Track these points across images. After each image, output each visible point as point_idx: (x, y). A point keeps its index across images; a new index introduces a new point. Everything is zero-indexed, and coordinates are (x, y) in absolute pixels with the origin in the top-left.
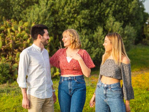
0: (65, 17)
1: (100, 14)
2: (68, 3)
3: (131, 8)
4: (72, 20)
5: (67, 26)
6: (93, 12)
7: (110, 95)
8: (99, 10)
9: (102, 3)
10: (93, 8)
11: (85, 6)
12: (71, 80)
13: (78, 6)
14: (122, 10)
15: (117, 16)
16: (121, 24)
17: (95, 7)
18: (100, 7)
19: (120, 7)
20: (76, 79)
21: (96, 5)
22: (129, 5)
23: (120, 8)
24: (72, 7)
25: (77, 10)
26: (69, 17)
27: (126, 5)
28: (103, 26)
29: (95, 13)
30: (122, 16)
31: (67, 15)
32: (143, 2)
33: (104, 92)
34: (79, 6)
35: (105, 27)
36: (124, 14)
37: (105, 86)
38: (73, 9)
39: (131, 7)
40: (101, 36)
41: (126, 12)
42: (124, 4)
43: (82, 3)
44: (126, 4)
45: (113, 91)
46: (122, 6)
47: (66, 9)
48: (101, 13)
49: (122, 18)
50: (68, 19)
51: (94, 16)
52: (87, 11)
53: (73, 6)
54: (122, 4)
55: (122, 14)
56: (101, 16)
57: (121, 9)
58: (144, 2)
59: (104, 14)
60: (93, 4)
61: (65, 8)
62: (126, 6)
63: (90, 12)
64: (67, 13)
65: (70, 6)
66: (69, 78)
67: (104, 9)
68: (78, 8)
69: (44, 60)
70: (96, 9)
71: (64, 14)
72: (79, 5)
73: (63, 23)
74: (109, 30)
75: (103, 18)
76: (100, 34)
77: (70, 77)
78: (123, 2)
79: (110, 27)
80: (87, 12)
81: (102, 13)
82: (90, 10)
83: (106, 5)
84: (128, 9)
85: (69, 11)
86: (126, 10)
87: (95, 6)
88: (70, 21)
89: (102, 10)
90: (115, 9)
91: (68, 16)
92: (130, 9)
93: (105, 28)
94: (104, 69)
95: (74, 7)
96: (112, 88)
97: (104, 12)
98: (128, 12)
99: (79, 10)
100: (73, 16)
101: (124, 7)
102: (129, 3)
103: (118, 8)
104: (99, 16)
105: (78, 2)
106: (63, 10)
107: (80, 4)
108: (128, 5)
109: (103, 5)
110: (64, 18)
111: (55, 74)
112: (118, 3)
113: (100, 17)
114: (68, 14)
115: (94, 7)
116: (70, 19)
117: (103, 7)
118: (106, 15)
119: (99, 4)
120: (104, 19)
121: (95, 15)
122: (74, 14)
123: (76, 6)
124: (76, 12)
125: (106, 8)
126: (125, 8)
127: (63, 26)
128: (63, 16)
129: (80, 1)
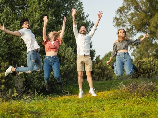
0: (20, 43)
5: (22, 52)
15: (68, 42)
16: (72, 49)
19: (70, 34)
50: (22, 46)
66: (51, 57)
71: (19, 40)
73: (18, 50)
74: (61, 55)
79: (62, 53)
90: (66, 37)
103: (69, 36)
111: (13, 95)
112: (69, 31)
127: (17, 53)
128: (18, 42)
129: (34, 28)
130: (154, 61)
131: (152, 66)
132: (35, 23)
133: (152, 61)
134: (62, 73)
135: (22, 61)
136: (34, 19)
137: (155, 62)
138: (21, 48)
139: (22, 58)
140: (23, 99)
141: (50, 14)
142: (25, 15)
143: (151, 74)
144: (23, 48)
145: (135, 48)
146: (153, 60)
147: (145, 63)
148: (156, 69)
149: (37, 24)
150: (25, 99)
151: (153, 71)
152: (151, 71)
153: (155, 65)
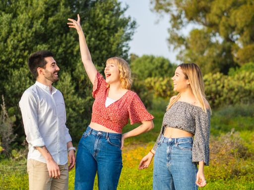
0: (8, 55)
1: (65, 52)
2: (12, 31)
3: (115, 44)
4: (20, 60)
5: (11, 71)
6: (54, 48)
7: (176, 154)
8: (64, 45)
9: (68, 34)
10: (53, 42)
11: (41, 38)
12: (100, 137)
13: (29, 38)
14: (100, 47)
16: (100, 68)
17: (58, 40)
18: (65, 41)
19: (96, 41)
20: (108, 136)
21: (59, 36)
22: (112, 39)
23: (98, 42)
24: (20, 39)
25: (29, 44)
26: (16, 55)
27: (106, 39)
28: (70, 72)
29: (57, 51)
30: (101, 56)
31: (11, 53)
32: (131, 35)
33: (168, 151)
34: (31, 38)
35: (73, 73)
36: (104, 52)
37: (170, 140)
38: (22, 43)
39: (114, 42)
40: (68, 87)
41: (106, 50)
42: (103, 36)
43: (36, 32)
44: (106, 37)
45: (182, 148)
46: (100, 40)
47: (10, 43)
48: (67, 50)
49: (100, 59)
50: (13, 60)
51: (57, 55)
52: (44, 46)
53: (21, 37)
54: (100, 36)
55: (100, 52)
56: (67, 56)
57: (99, 44)
58: (133, 34)
59: (72, 51)
60: (53, 35)
61: (8, 41)
62: (106, 41)
63: (49, 48)
64: (12, 48)
65: (16, 37)
66: (99, 133)
67: (71, 43)
68: (30, 42)
69: (57, 105)
70: (60, 44)
71: (7, 49)
72: (31, 36)
73: (5, 66)
74: (80, 78)
75: (70, 58)
76: (67, 85)
77: (101, 132)
78: (101, 33)
79: (82, 74)
80: (45, 48)
81: (69, 51)
82: (49, 44)
83: (74, 37)
84: (110, 45)
85: (15, 46)
86: (106, 46)
87: (58, 38)
88: (17, 62)
89: (69, 45)
91: (14, 54)
92: (112, 44)
93: (75, 74)
94: (170, 115)
95: (23, 39)
96: (180, 144)
97: (72, 48)
98: (109, 50)
99: (32, 45)
100: (21, 54)
101: (103, 41)
102: (110, 36)
103: (94, 44)
104: (63, 55)
105: (30, 30)
106: (5, 44)
107: (33, 34)
108: (109, 39)
109: (70, 37)
110: (7, 57)
112: (94, 35)
113: (65, 57)
114: (13, 50)
115: (55, 40)
116: (17, 59)
117: (70, 41)
118: (75, 53)
119: (64, 35)
120: (72, 61)
121: (58, 53)
122: (23, 51)
123: (27, 37)
124: (26, 47)
125: (76, 42)
126: (104, 44)
127: (3, 71)
128: (5, 53)
129: (34, 29)
130: (222, 80)
131: (220, 88)
132: (36, 18)
133: (219, 80)
134: (82, 110)
135: (12, 87)
136: (34, 13)
137: (224, 81)
138: (11, 64)
139: (11, 82)
140: (13, 157)
141: (63, 5)
142: (19, 3)
143: (217, 101)
144: (14, 64)
145: (183, 47)
146: (221, 77)
147: (207, 83)
148: (225, 93)
149: (40, 21)
150: (17, 158)
151: (220, 96)
152: (218, 96)
153: (223, 87)
